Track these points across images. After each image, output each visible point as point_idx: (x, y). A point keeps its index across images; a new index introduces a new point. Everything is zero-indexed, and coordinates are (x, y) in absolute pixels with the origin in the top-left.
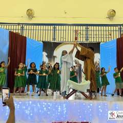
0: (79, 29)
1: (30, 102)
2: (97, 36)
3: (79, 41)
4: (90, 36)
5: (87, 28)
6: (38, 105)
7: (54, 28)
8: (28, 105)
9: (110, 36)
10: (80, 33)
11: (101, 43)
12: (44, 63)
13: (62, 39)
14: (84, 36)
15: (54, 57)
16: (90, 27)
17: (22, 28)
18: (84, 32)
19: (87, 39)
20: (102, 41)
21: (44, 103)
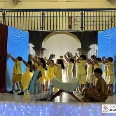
0: (73, 15)
2: (95, 23)
3: (73, 29)
4: (86, 23)
5: (82, 14)
6: (15, 109)
7: (43, 14)
9: (110, 23)
11: (99, 32)
12: (30, 56)
14: (79, 23)
15: (43, 49)
16: (86, 12)
17: (4, 14)
18: (79, 18)
19: (82, 27)
20: (101, 29)
21: (22, 106)
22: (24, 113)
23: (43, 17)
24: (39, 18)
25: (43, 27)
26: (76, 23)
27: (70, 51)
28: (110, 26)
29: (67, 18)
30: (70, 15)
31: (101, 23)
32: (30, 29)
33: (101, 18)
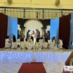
0: (39, 11)
1: (11, 53)
3: (39, 18)
4: (45, 15)
5: (43, 11)
6: (15, 54)
8: (9, 54)
9: (56, 16)
10: (40, 13)
11: (51, 20)
13: (29, 17)
15: (25, 27)
18: (42, 13)
19: (43, 17)
20: (52, 18)
21: (18, 53)
22: (19, 56)
23: (24, 11)
24: (23, 12)
25: (24, 17)
26: (40, 15)
27: (37, 29)
28: (56, 17)
29: (36, 13)
30: (37, 11)
31: (52, 16)
32: (18, 17)
33: (52, 13)
